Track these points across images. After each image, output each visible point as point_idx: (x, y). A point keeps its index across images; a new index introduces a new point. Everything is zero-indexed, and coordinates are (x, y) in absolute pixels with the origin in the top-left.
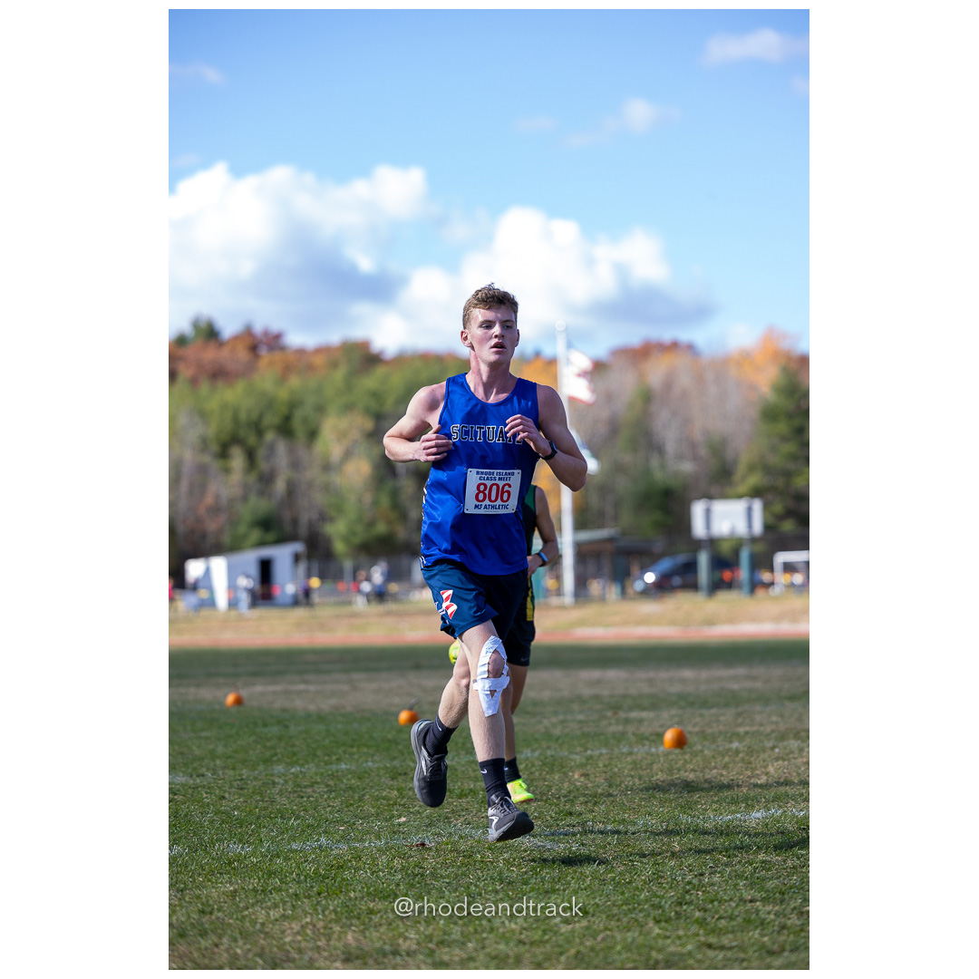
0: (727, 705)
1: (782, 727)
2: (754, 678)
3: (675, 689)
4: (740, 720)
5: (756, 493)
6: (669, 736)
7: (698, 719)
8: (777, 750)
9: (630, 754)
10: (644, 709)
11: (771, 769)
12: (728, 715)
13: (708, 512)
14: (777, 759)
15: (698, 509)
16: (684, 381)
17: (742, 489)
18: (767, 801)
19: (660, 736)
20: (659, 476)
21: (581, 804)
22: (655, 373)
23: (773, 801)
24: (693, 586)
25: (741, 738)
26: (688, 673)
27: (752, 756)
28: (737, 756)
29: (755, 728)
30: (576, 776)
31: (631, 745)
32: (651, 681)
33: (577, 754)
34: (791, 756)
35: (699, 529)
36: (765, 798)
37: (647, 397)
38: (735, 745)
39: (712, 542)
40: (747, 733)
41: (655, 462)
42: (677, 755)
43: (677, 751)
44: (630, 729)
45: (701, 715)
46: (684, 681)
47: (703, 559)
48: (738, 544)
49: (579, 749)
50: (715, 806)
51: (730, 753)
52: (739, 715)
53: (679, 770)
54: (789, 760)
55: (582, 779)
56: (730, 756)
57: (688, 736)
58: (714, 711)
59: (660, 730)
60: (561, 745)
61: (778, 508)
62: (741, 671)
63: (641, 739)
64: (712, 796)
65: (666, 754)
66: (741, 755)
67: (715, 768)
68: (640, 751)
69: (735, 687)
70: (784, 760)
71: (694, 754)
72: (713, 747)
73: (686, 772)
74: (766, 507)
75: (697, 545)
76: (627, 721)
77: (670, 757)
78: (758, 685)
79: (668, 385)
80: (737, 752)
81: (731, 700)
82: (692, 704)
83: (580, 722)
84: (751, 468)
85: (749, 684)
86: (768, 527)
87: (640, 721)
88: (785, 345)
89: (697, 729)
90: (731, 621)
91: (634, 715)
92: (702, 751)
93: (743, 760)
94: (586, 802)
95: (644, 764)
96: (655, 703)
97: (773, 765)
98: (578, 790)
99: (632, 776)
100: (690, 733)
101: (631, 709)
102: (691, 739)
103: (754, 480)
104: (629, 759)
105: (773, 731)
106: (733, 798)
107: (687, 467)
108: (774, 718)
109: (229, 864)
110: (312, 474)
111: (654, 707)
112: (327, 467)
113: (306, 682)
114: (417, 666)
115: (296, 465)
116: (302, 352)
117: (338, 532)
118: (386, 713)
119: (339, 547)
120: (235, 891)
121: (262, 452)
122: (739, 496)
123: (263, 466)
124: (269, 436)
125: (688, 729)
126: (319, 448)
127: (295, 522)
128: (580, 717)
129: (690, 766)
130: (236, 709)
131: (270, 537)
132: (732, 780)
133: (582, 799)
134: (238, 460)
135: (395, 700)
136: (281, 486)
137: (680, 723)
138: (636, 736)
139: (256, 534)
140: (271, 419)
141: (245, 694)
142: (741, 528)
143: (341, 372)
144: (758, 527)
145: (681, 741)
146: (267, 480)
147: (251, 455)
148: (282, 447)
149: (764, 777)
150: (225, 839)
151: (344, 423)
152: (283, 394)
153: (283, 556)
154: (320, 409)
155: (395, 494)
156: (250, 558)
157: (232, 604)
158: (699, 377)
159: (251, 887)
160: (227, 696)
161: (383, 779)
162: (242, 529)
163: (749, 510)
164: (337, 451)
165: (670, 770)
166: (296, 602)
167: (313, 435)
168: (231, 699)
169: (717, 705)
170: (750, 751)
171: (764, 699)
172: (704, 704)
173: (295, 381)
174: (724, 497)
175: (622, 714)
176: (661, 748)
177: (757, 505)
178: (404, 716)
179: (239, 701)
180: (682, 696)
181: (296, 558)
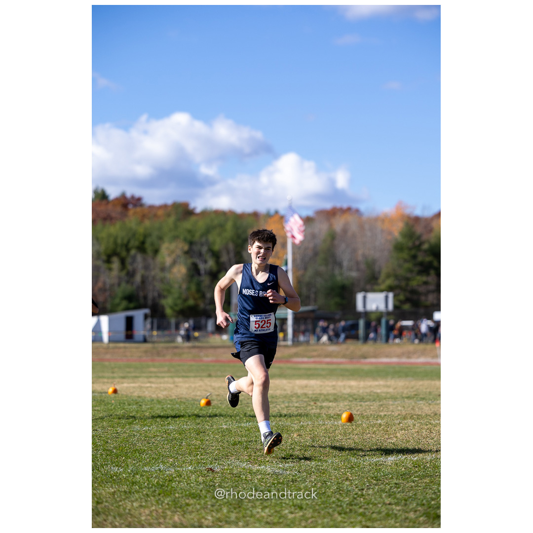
0: (375, 400)
1: (404, 413)
2: (389, 387)
3: (347, 391)
4: (381, 409)
5: (390, 289)
6: (345, 416)
7: (359, 408)
8: (401, 425)
9: (324, 424)
10: (330, 401)
11: (398, 435)
12: (375, 406)
13: (365, 298)
14: (402, 430)
15: (360, 297)
16: (354, 228)
17: (383, 287)
19: (339, 416)
20: (339, 279)
21: (298, 450)
22: (338, 224)
24: (356, 337)
25: (382, 418)
26: (353, 383)
27: (388, 428)
28: (380, 427)
29: (389, 413)
30: (295, 436)
31: (323, 420)
32: (334, 387)
33: (295, 424)
34: (409, 428)
35: (360, 307)
37: (333, 236)
38: (379, 421)
39: (366, 314)
40: (385, 415)
41: (337, 272)
42: (348, 426)
43: (348, 424)
44: (324, 411)
45: (361, 405)
46: (350, 387)
47: (362, 323)
48: (379, 316)
49: (296, 422)
50: (369, 453)
52: (381, 405)
53: (350, 433)
54: (408, 430)
55: (298, 437)
56: (377, 427)
57: (354, 416)
58: (368, 403)
59: (339, 413)
60: (287, 419)
61: (402, 297)
62: (382, 382)
63: (330, 417)
65: (343, 426)
66: (382, 427)
67: (369, 433)
68: (329, 423)
69: (379, 391)
70: (405, 430)
71: (357, 426)
72: (367, 422)
73: (353, 435)
74: (395, 297)
75: (359, 315)
76: (321, 407)
77: (345, 427)
78: (391, 390)
79: (345, 231)
80: (380, 425)
81: (377, 397)
82: (356, 399)
83: (296, 407)
84: (388, 276)
85: (385, 390)
86: (396, 307)
87: (329, 408)
88: (408, 211)
89: (358, 413)
90: (375, 356)
91: (324, 404)
92: (362, 424)
93: (383, 429)
94: (301, 450)
95: (331, 430)
96: (336, 398)
97: (399, 433)
98: (296, 443)
99: (325, 437)
100: (356, 415)
101: (323, 401)
102: (356, 418)
103: (389, 282)
104: (323, 428)
105: (399, 415)
107: (354, 274)
108: (400, 408)
109: (111, 477)
110: (155, 272)
111: (335, 400)
112: (163, 269)
113: (150, 382)
114: (210, 376)
115: (146, 268)
116: (152, 207)
117: (167, 303)
118: (194, 400)
119: (168, 311)
120: (115, 492)
121: (129, 260)
122: (382, 291)
123: (130, 268)
124: (133, 252)
125: (354, 412)
126: (159, 258)
127: (145, 298)
128: (296, 405)
129: (355, 432)
130: (114, 395)
131: (132, 305)
132: (378, 440)
133: (298, 448)
134: (116, 264)
135: (199, 393)
136: (138, 278)
137: (350, 409)
138: (326, 415)
139: (124, 303)
140: (134, 243)
141: (118, 387)
142: (382, 307)
143: (172, 219)
144: (391, 307)
145: (351, 419)
146: (131, 275)
147: (123, 262)
148: (139, 258)
149: (395, 439)
150: (109, 464)
151: (173, 246)
152: (141, 230)
153: (139, 315)
154: (160, 238)
155: (199, 284)
156: (121, 316)
157: (111, 340)
158: (361, 227)
159: (123, 490)
160: (108, 389)
161: (192, 435)
162: (117, 301)
163: (387, 298)
164: (168, 261)
165: (345, 434)
166: (145, 341)
167: (156, 251)
168: (111, 390)
169: (369, 400)
170: (387, 425)
171: (394, 398)
172: (362, 399)
173: (147, 223)
174: (373, 291)
175: (319, 404)
176: (340, 422)
177: (391, 295)
178: (203, 402)
179: (115, 391)
180: (350, 395)
181: (146, 317)
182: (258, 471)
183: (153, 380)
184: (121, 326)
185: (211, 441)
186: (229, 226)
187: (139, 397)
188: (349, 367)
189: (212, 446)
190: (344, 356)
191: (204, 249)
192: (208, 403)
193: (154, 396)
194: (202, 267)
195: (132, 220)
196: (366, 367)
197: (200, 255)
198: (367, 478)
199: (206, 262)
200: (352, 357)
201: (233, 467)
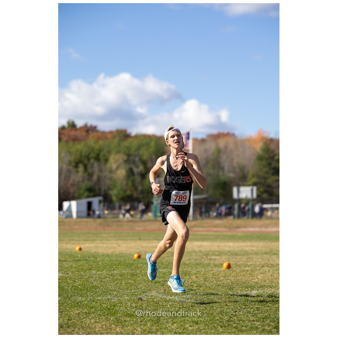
0: (244, 255)
1: (263, 263)
2: (253, 246)
3: (227, 249)
4: (249, 260)
5: (254, 184)
6: (225, 265)
7: (234, 260)
8: (261, 271)
9: (212, 270)
10: (216, 256)
11: (259, 277)
12: (244, 258)
14: (261, 274)
15: (235, 190)
16: (231, 146)
17: (250, 183)
18: (258, 288)
19: (222, 265)
20: (222, 178)
21: (195, 287)
22: (222, 143)
23: (260, 288)
25: (249, 266)
26: (231, 244)
27: (253, 272)
28: (248, 272)
29: (254, 263)
30: (194, 278)
31: (212, 267)
32: (218, 246)
33: (194, 270)
34: (266, 273)
35: (235, 195)
36: (257, 286)
37: (219, 151)
38: (247, 268)
39: (239, 201)
40: (251, 265)
41: (221, 173)
42: (227, 271)
43: (228, 270)
44: (212, 262)
45: (236, 258)
46: (229, 246)
47: (236, 206)
48: (247, 201)
49: (194, 268)
50: (240, 289)
51: (245, 271)
52: (248, 258)
53: (228, 276)
54: (265, 274)
55: (196, 278)
56: (245, 272)
57: (231, 265)
58: (240, 257)
59: (222, 263)
60: (188, 267)
61: (262, 189)
62: (249, 244)
63: (216, 266)
64: (239, 285)
65: (224, 271)
66: (249, 272)
67: (240, 276)
68: (215, 270)
69: (247, 249)
70: (263, 274)
71: (233, 271)
72: (240, 269)
73: (231, 277)
74: (258, 189)
75: (234, 201)
76: (210, 259)
77: (225, 272)
78: (254, 249)
79: (226, 147)
80: (248, 271)
81: (245, 253)
82: (232, 254)
83: (195, 259)
84: (253, 176)
85: (251, 248)
86: (258, 196)
87: (215, 259)
88: (265, 135)
89: (234, 263)
90: (245, 227)
91: (213, 257)
92: (236, 270)
93: (250, 273)
94: (197, 286)
95: (216, 274)
96: (220, 254)
97: (260, 276)
98: (194, 282)
99: (212, 278)
100: (232, 264)
101: (212, 255)
102: (232, 266)
103: (254, 180)
104: (211, 272)
105: (260, 264)
106: (246, 286)
107: (232, 175)
108: (260, 260)
109: (77, 304)
110: (106, 174)
111: (219, 255)
112: (111, 172)
113: (103, 243)
114: (140, 239)
115: (100, 171)
116: (104, 133)
117: (114, 194)
118: (130, 255)
119: (114, 198)
120: (79, 313)
121: (89, 166)
122: (249, 185)
123: (90, 170)
124: (92, 161)
125: (231, 263)
126: (108, 165)
127: (100, 190)
128: (195, 258)
129: (232, 275)
130: (79, 252)
131: (91, 194)
132: (246, 280)
133: (196, 285)
134: (81, 168)
135: (133, 250)
136: (95, 178)
137: (229, 260)
138: (214, 264)
139: (87, 193)
140: (93, 155)
141: (82, 247)
142: (249, 196)
143: (116, 140)
144: (255, 196)
145: (229, 267)
146: (91, 175)
147: (85, 167)
148: (96, 164)
149: (257, 280)
150: (76, 295)
151: (117, 157)
152: (97, 147)
153: (95, 201)
154: (109, 152)
155: (133, 181)
156: (84, 201)
157: (78, 217)
158: (236, 145)
159: (85, 312)
160: (76, 247)
161: (129, 277)
162: (82, 192)
163: (252, 190)
164: (114, 166)
165: (225, 276)
166: (99, 217)
167: (106, 160)
168: (77, 248)
169: (241, 255)
170: (252, 271)
171: (257, 254)
172: (236, 254)
173: (101, 143)
174: (244, 185)
175: (209, 257)
176: (222, 269)
177: (255, 188)
178: (136, 256)
179: (80, 249)
180: (229, 252)
181: (100, 202)
182: (170, 299)
183: (104, 242)
184: (84, 208)
185: (140, 281)
186: (153, 144)
187: (95, 253)
188: (229, 233)
189: (141, 284)
190: (225, 227)
191: (137, 159)
192: (139, 257)
193: (105, 252)
194: (135, 170)
195: (91, 141)
196: (239, 234)
197: (134, 163)
198: (239, 304)
199: (137, 167)
200: (230, 228)
201: (154, 297)
